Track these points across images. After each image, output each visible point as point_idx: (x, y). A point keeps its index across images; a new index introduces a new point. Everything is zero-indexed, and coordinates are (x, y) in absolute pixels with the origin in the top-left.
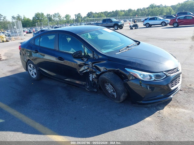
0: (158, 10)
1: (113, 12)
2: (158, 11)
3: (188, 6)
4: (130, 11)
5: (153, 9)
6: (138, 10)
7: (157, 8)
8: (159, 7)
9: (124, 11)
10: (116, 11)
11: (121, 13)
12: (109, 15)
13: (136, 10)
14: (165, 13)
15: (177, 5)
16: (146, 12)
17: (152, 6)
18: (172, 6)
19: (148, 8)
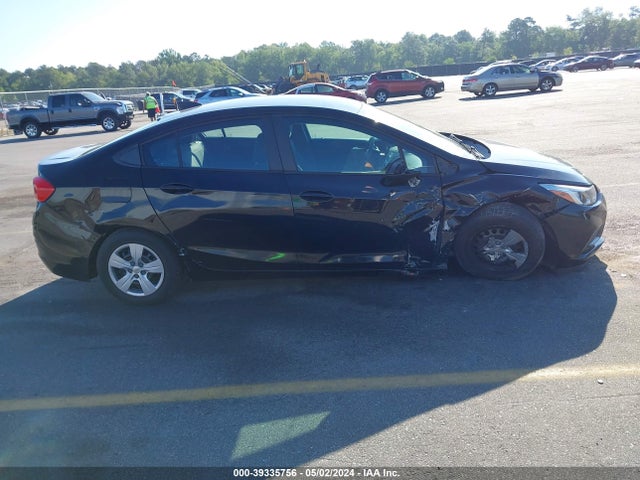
0: (188, 69)
1: (29, 72)
2: (188, 73)
3: (270, 62)
4: (94, 69)
5: (174, 66)
6: (124, 67)
7: (185, 63)
8: (188, 59)
9: (72, 69)
10: (39, 71)
11: (62, 75)
12: (13, 85)
13: (118, 68)
14: (211, 79)
15: (240, 56)
16: (151, 74)
17: (168, 58)
18: (226, 60)
19: (154, 63)
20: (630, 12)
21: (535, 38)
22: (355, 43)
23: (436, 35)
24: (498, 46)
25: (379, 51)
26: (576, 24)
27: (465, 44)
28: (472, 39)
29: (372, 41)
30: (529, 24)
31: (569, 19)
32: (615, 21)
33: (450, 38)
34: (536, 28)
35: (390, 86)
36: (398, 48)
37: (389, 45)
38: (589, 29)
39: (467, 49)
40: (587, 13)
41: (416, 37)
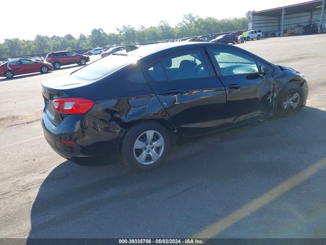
20: (141, 27)
21: (105, 38)
22: (6, 40)
23: (54, 36)
24: (88, 42)
25: (23, 44)
26: (121, 32)
27: (71, 41)
28: (74, 39)
29: (18, 39)
30: (101, 32)
31: (118, 30)
32: (137, 31)
33: (62, 38)
34: (104, 33)
35: (61, 60)
36: (34, 43)
37: (28, 41)
38: (127, 34)
39: (73, 43)
40: (125, 27)
41: (43, 37)
